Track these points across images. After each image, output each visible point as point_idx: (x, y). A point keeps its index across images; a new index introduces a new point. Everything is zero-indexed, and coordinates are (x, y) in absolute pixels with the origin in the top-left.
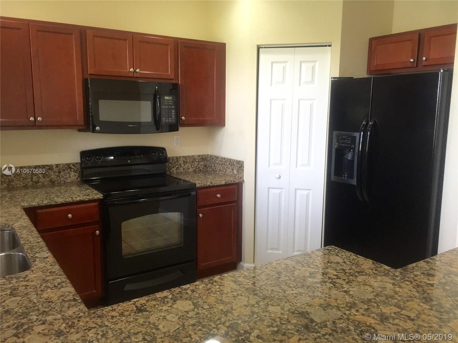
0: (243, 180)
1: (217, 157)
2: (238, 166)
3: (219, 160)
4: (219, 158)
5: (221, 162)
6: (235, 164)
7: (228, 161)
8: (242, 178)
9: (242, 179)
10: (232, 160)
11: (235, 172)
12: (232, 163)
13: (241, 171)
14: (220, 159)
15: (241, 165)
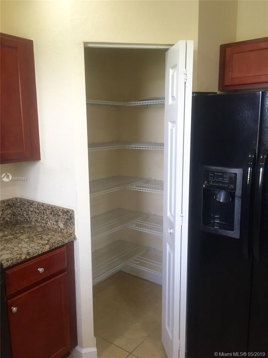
0: (75, 237)
1: (31, 203)
2: (66, 217)
3: (33, 207)
4: (34, 204)
5: (38, 209)
6: (60, 213)
7: (49, 209)
8: (72, 234)
9: (73, 236)
10: (55, 209)
11: (61, 225)
12: (56, 212)
13: (70, 224)
14: (36, 206)
15: (70, 217)
